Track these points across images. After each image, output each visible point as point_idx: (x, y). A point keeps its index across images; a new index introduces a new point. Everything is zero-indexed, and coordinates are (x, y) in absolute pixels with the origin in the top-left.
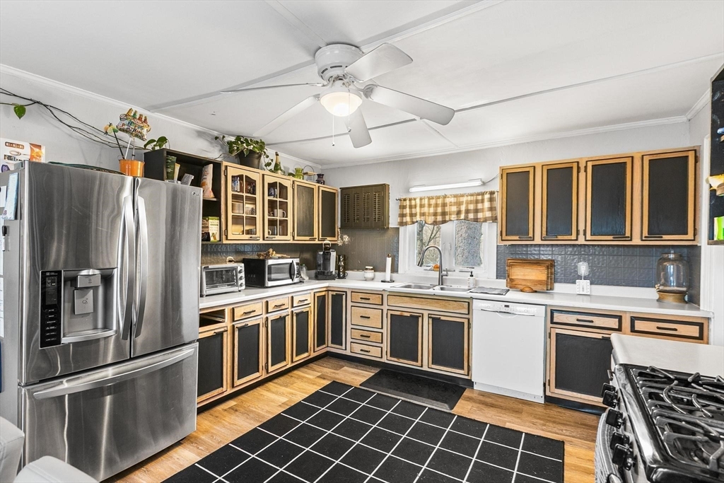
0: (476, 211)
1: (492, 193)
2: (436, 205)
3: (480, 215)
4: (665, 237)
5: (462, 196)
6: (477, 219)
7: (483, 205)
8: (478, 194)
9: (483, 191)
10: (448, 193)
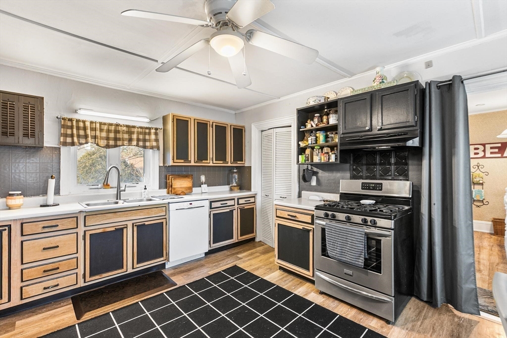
0: (145, 140)
1: (156, 129)
2: (109, 131)
3: (148, 144)
4: (239, 162)
5: (134, 127)
6: (145, 146)
7: (150, 137)
8: (147, 128)
9: (150, 127)
10: (121, 123)
